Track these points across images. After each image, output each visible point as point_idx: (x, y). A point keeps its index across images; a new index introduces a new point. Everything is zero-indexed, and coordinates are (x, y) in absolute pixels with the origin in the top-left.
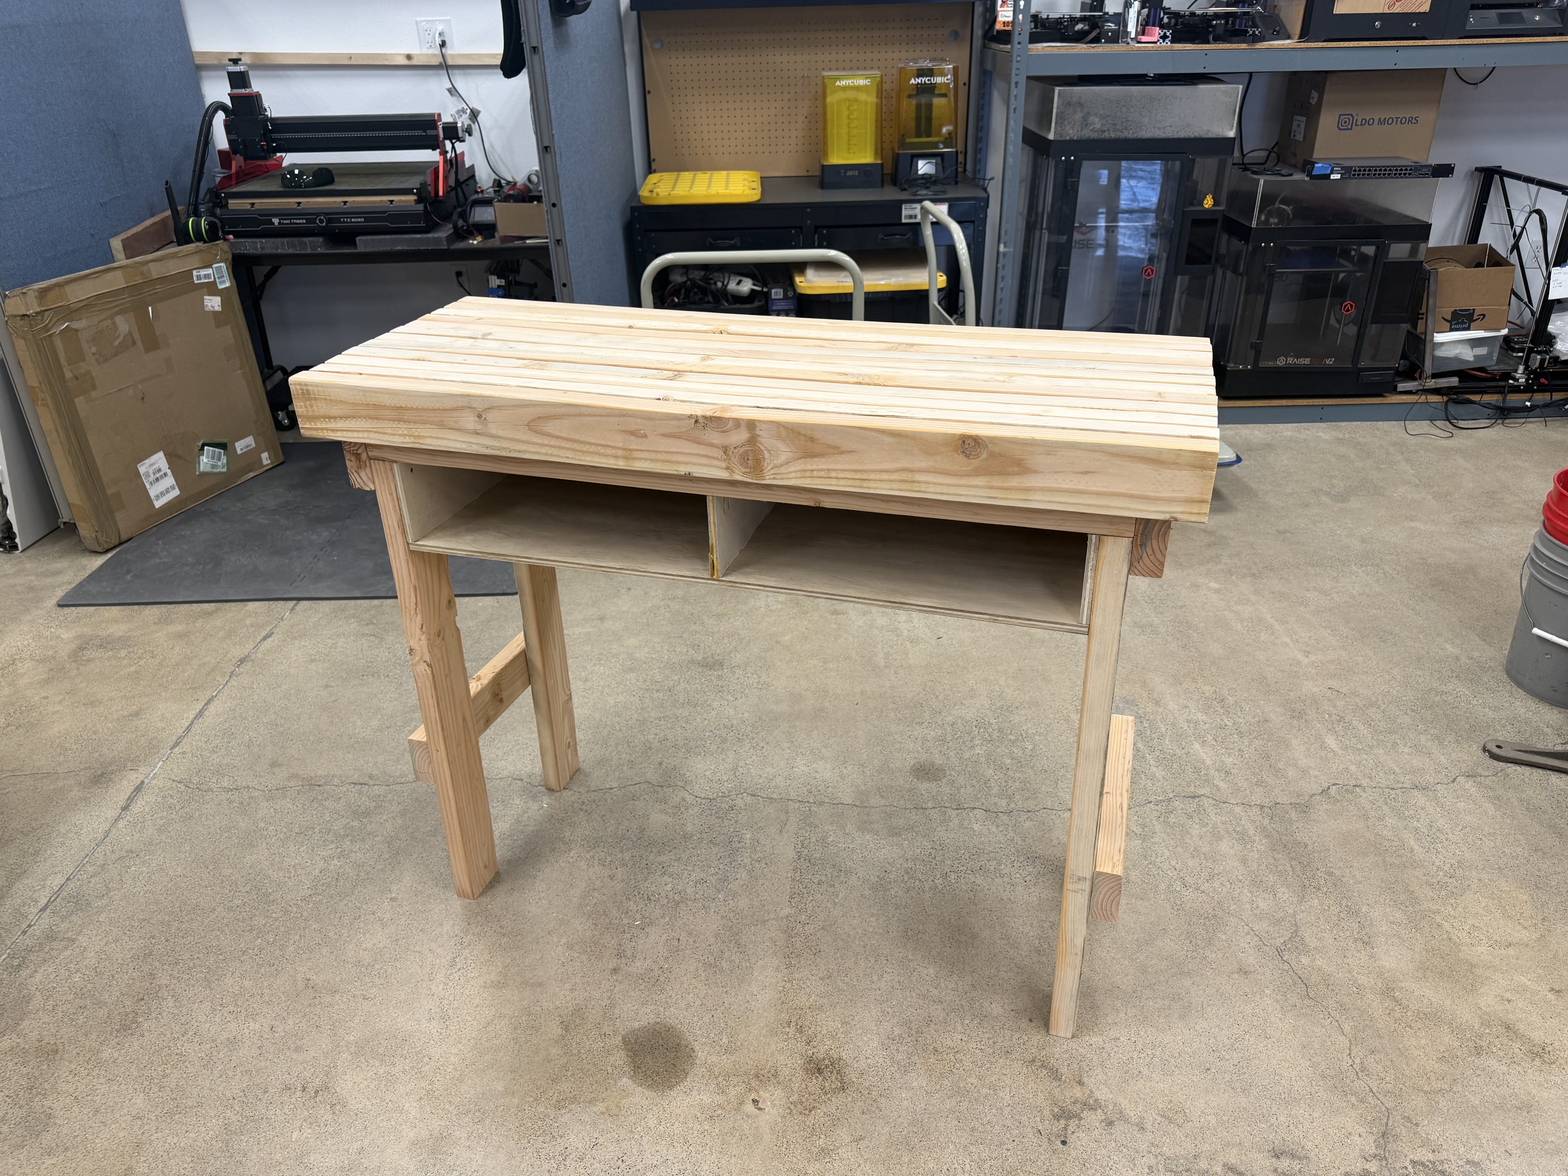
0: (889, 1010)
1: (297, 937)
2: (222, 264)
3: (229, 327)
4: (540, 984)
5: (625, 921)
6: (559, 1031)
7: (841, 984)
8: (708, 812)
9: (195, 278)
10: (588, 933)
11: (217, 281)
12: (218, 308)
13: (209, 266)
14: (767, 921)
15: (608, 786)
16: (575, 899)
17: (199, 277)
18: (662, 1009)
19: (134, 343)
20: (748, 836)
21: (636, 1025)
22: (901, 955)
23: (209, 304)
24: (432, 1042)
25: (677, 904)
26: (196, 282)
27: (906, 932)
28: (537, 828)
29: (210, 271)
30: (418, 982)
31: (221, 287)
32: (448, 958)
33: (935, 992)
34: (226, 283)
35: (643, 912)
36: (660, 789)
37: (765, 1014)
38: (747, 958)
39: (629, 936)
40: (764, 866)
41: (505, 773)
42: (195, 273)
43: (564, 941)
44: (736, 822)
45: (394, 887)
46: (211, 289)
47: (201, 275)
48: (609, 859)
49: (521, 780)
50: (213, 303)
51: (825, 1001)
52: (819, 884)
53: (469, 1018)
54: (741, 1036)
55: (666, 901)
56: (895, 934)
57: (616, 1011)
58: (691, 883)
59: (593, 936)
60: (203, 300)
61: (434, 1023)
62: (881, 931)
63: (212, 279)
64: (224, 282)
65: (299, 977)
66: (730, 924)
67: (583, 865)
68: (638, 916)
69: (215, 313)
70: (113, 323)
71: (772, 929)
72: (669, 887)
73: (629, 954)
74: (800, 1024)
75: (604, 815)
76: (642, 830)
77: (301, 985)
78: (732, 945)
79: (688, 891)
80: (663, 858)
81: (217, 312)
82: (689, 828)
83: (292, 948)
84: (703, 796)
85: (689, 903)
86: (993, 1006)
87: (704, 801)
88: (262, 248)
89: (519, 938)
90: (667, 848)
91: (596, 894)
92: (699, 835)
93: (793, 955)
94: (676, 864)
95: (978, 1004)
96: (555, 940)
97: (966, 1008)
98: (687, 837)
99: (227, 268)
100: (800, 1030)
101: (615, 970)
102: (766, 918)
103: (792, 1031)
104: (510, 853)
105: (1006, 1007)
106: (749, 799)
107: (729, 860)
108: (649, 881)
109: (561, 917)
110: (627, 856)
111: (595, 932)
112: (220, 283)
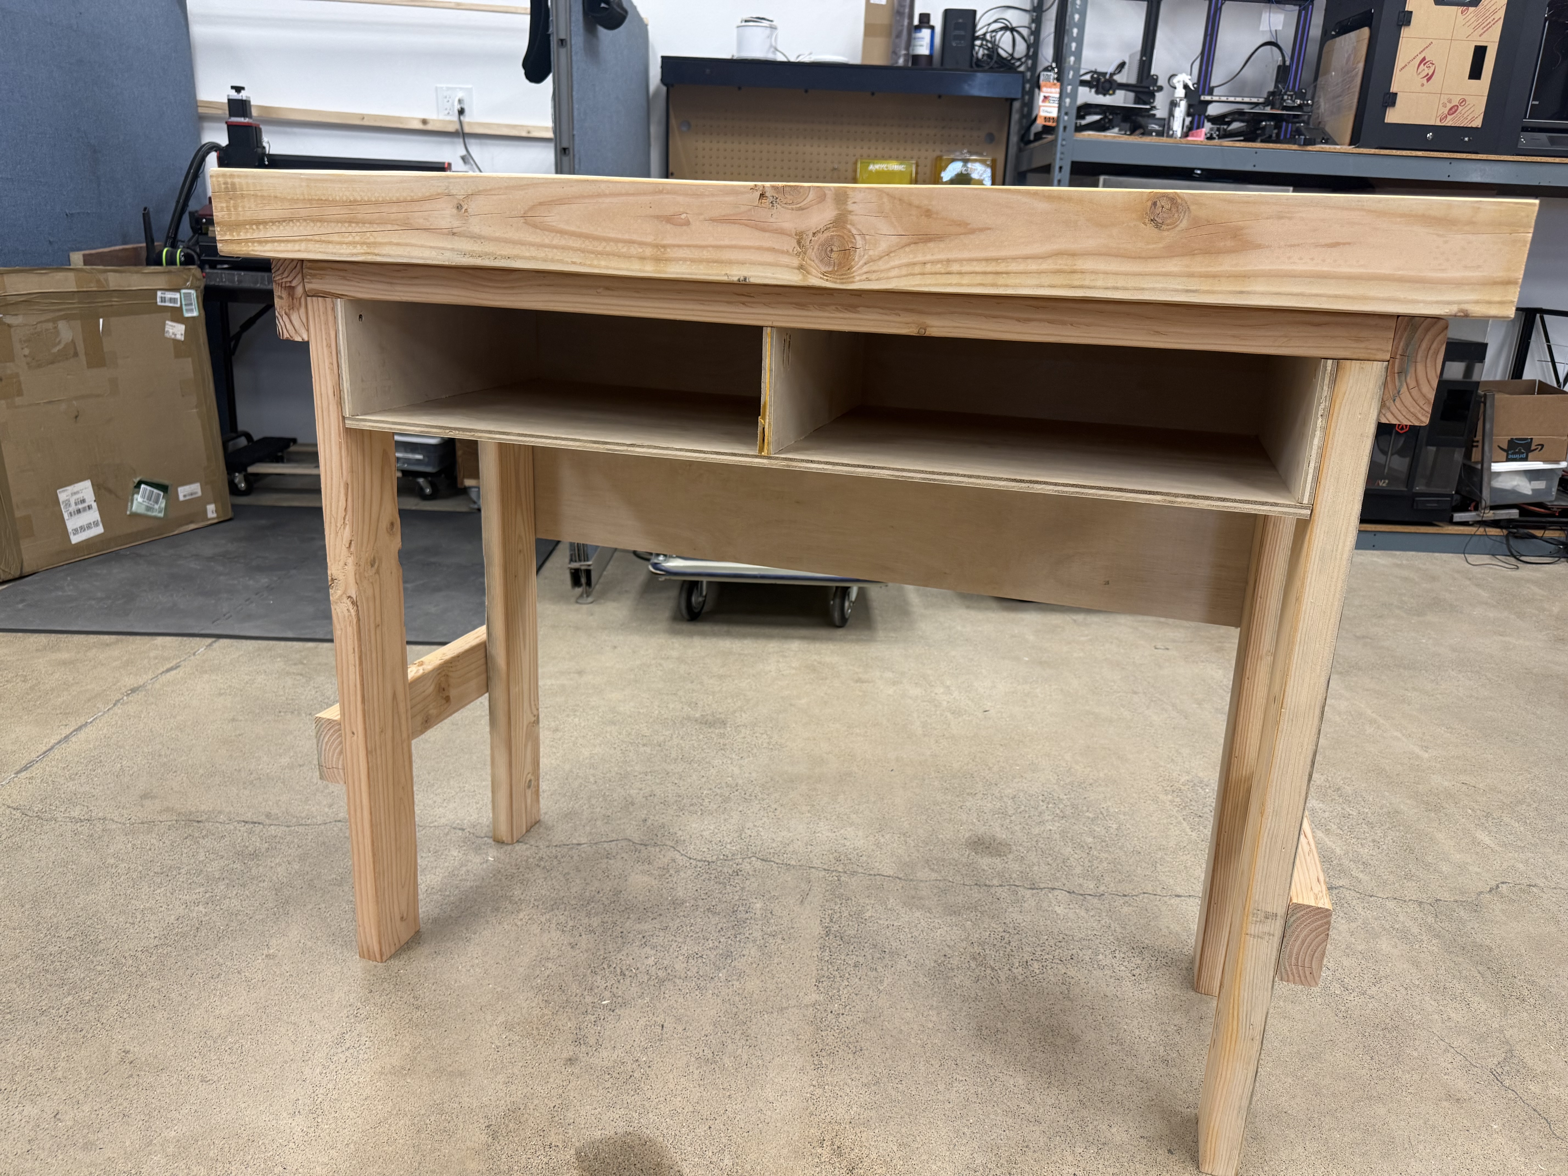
0: (966, 1130)
1: (125, 997)
2: (193, 292)
3: (190, 359)
4: (461, 1074)
5: (589, 999)
6: (484, 1138)
7: (893, 1093)
8: (706, 876)
9: (158, 300)
10: (536, 1012)
11: (184, 308)
12: (180, 337)
13: (177, 290)
14: (787, 1008)
15: (575, 842)
16: (521, 970)
17: (163, 300)
18: (636, 1115)
19: (76, 354)
20: (758, 905)
21: (598, 1134)
22: (975, 1059)
23: (171, 331)
24: (292, 1145)
25: (662, 982)
26: (159, 303)
27: (980, 1030)
28: (478, 883)
29: (177, 295)
30: (286, 1062)
31: (187, 315)
32: (335, 1033)
33: (1029, 1109)
34: (193, 312)
35: (614, 990)
36: (643, 848)
37: (786, 1128)
38: (759, 1054)
39: (593, 1018)
40: (780, 941)
41: (443, 821)
42: (159, 294)
43: (501, 1019)
44: (743, 889)
45: (274, 942)
46: (176, 315)
47: (167, 298)
48: (571, 923)
49: (463, 830)
50: (176, 330)
51: (873, 1114)
52: (855, 966)
53: (352, 1115)
55: (646, 978)
56: (965, 1032)
57: (570, 1115)
58: (681, 958)
59: (543, 1016)
60: (164, 325)
61: (299, 1119)
62: (944, 1027)
63: (178, 305)
64: (192, 310)
65: (114, 1049)
66: (735, 1010)
67: (535, 929)
68: (607, 994)
69: (176, 342)
70: (55, 328)
71: (792, 1018)
72: (651, 961)
73: (592, 1041)
74: (837, 1143)
75: (568, 873)
76: (617, 893)
77: (114, 1058)
78: (737, 1037)
79: (677, 967)
80: (645, 926)
81: (179, 341)
82: (680, 893)
83: (113, 1011)
84: (699, 858)
85: (677, 981)
86: (1114, 1130)
87: (700, 864)
88: (240, 281)
89: (439, 1012)
90: (650, 914)
91: (550, 965)
92: (692, 902)
93: (824, 1053)
94: (662, 934)
95: (1091, 1126)
96: (489, 1017)
97: (1076, 1132)
98: (676, 903)
99: (197, 297)
101: (571, 1061)
102: (785, 1005)
103: (826, 1152)
104: (437, 911)
105: (1131, 1131)
106: (758, 864)
107: (733, 932)
108: (624, 953)
109: (499, 989)
110: (595, 922)
111: (546, 1011)
112: (187, 311)
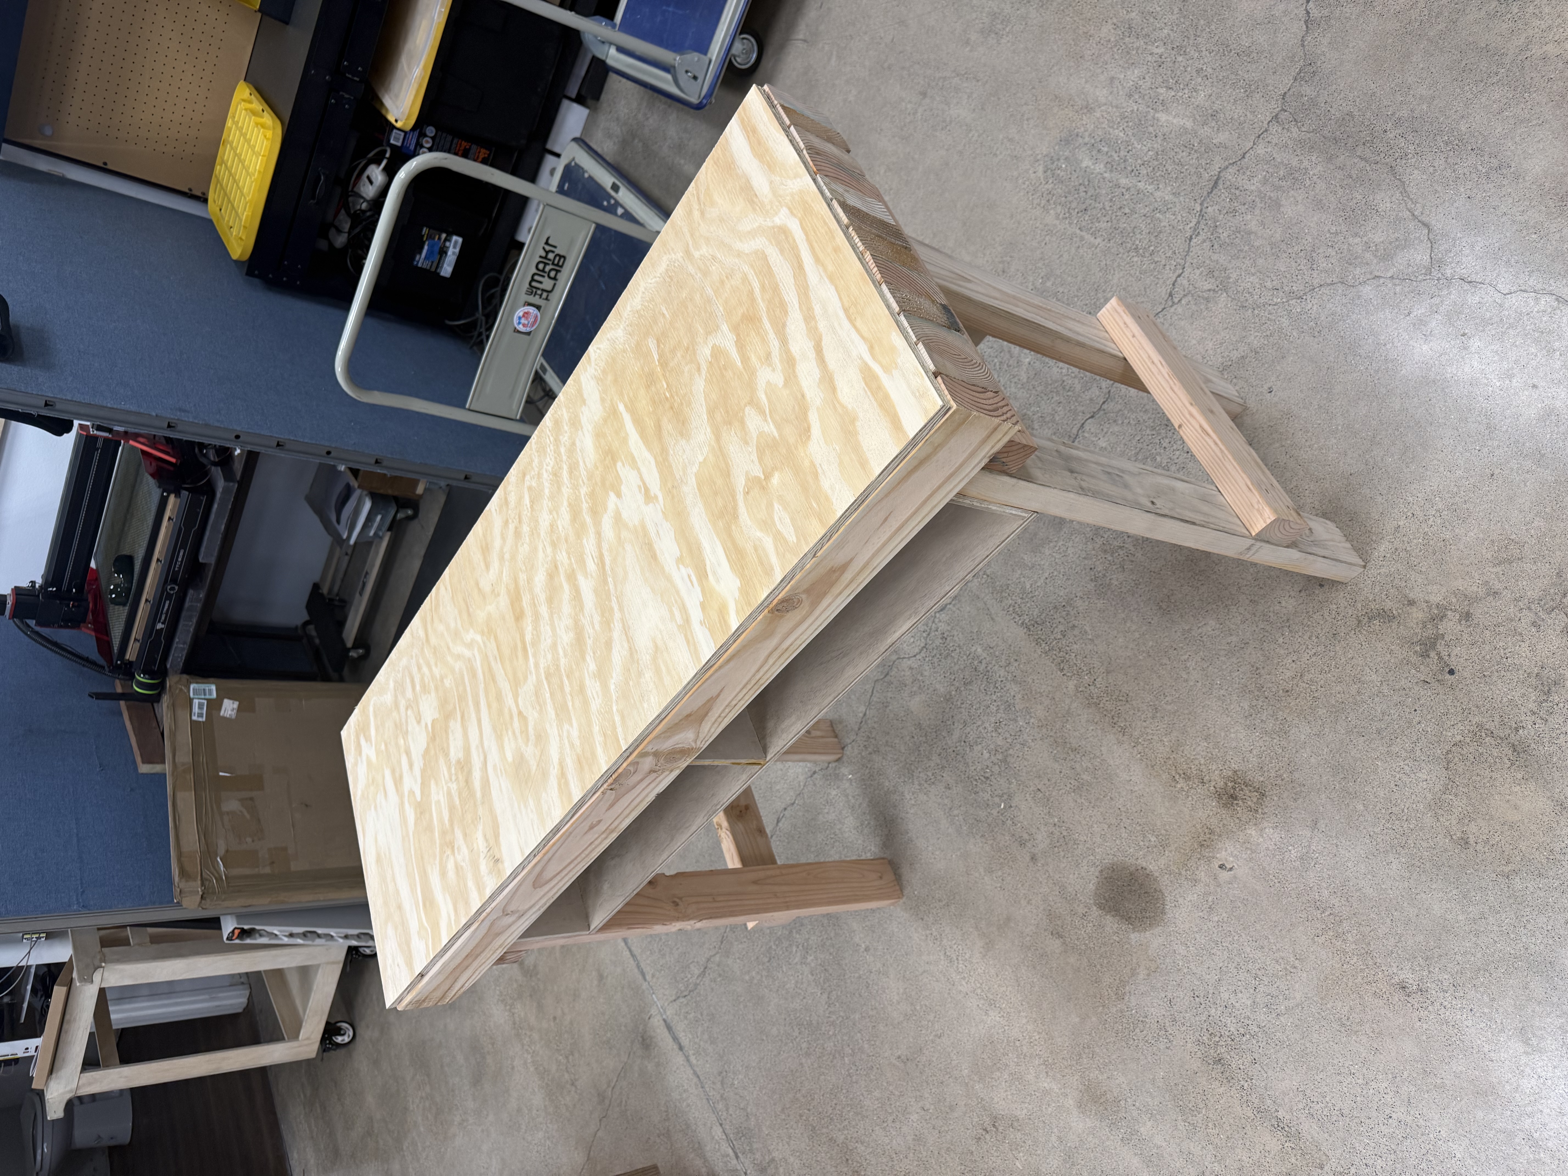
0: (1222, 692)
2: (192, 686)
3: (257, 699)
4: (1008, 919)
5: (995, 812)
6: (1057, 941)
7: (1169, 707)
9: (200, 719)
10: (987, 848)
11: (208, 697)
12: (236, 705)
13: (191, 701)
15: (861, 715)
17: (200, 715)
23: (230, 712)
25: (1005, 761)
26: (204, 719)
28: (867, 800)
29: (196, 702)
30: (949, 994)
31: (214, 695)
32: (942, 957)
35: (996, 793)
36: (888, 677)
37: (1153, 789)
39: (1009, 822)
41: (801, 778)
42: (195, 718)
45: (857, 939)
46: (214, 706)
47: (198, 711)
49: (815, 773)
50: (229, 708)
51: (1175, 734)
52: (1064, 636)
54: (1159, 823)
55: (997, 767)
57: (1070, 890)
58: (994, 735)
59: (992, 845)
60: (224, 718)
63: (205, 702)
64: (210, 690)
68: (997, 800)
69: (239, 709)
70: (228, 813)
72: (986, 755)
73: (1026, 836)
75: (887, 742)
76: (919, 726)
79: (999, 743)
80: (956, 734)
82: (942, 690)
84: (917, 650)
85: (1011, 752)
87: (923, 654)
90: (949, 723)
91: (956, 812)
92: (953, 688)
99: (197, 683)
100: (1187, 778)
105: (1292, 593)
112: (210, 694)
